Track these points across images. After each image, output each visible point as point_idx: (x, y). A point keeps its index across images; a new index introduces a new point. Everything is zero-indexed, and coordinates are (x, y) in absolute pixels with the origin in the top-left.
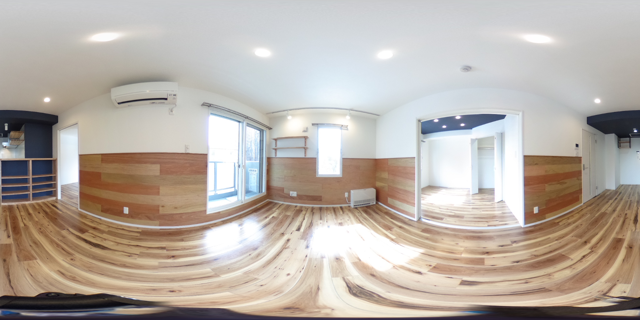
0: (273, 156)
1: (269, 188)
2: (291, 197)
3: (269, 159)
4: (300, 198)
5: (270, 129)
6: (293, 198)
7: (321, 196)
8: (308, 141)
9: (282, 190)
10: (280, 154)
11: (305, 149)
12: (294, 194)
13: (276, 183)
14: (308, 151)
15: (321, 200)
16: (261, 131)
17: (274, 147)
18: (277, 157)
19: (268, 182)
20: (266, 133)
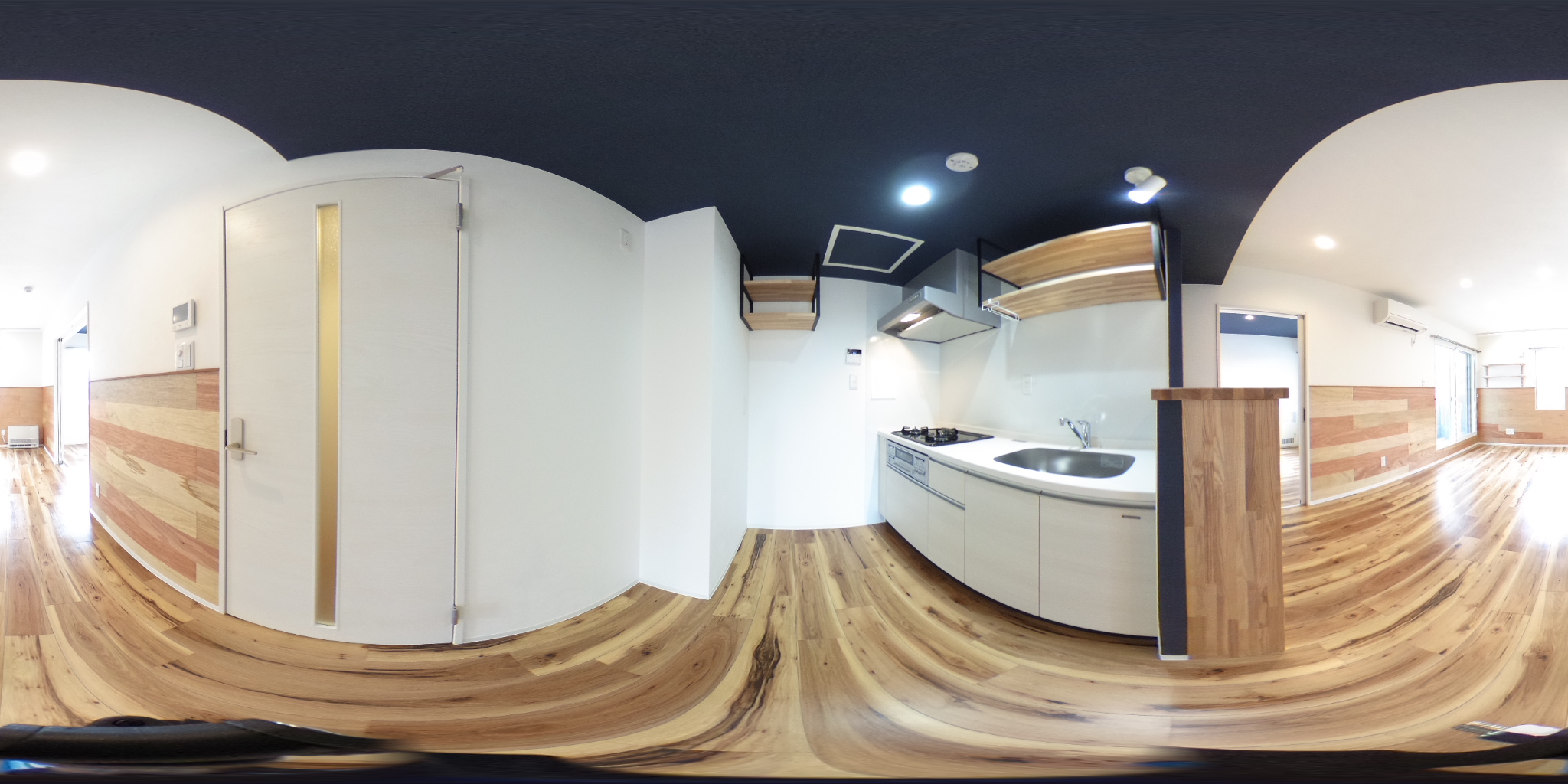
0: (1483, 385)
1: (1479, 427)
2: (1508, 436)
3: (1479, 390)
4: (1518, 436)
5: (1478, 352)
6: (1509, 437)
7: (1542, 433)
8: (1525, 368)
9: (1496, 427)
10: (1492, 384)
11: (1522, 378)
12: (1510, 432)
13: (1488, 420)
14: (1525, 380)
15: (1541, 438)
16: (1469, 355)
17: (1485, 376)
18: (1489, 387)
19: (1479, 418)
20: (1474, 357)
